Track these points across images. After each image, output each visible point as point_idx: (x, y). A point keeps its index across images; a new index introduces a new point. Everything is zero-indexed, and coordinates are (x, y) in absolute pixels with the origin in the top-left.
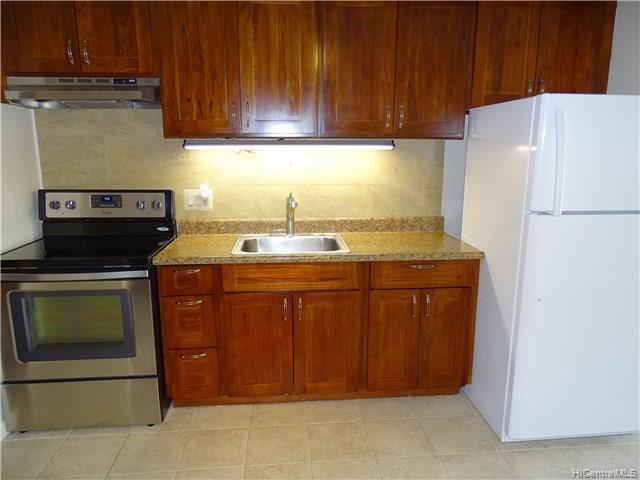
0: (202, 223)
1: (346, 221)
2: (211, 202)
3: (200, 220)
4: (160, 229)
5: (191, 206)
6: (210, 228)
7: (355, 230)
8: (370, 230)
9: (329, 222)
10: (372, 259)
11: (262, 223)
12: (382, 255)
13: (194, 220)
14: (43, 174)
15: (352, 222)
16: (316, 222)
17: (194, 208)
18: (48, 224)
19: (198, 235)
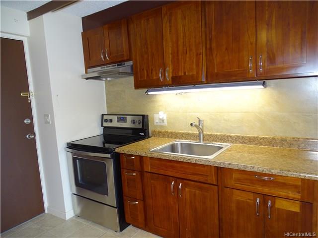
0: (161, 132)
1: (239, 137)
2: (166, 121)
3: (160, 130)
4: (141, 134)
5: (157, 123)
6: (164, 135)
7: (245, 143)
8: (256, 144)
9: (228, 136)
10: (222, 166)
11: (189, 134)
12: (229, 164)
13: (158, 130)
14: (107, 107)
15: (243, 137)
16: (220, 135)
17: (159, 124)
18: (105, 128)
19: (159, 138)
